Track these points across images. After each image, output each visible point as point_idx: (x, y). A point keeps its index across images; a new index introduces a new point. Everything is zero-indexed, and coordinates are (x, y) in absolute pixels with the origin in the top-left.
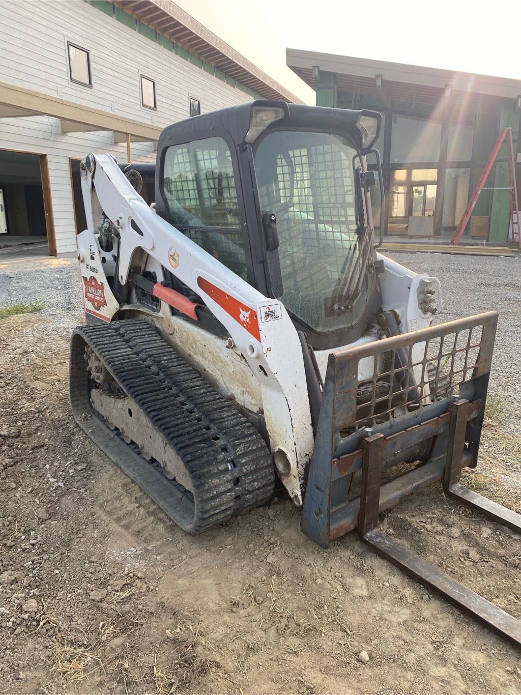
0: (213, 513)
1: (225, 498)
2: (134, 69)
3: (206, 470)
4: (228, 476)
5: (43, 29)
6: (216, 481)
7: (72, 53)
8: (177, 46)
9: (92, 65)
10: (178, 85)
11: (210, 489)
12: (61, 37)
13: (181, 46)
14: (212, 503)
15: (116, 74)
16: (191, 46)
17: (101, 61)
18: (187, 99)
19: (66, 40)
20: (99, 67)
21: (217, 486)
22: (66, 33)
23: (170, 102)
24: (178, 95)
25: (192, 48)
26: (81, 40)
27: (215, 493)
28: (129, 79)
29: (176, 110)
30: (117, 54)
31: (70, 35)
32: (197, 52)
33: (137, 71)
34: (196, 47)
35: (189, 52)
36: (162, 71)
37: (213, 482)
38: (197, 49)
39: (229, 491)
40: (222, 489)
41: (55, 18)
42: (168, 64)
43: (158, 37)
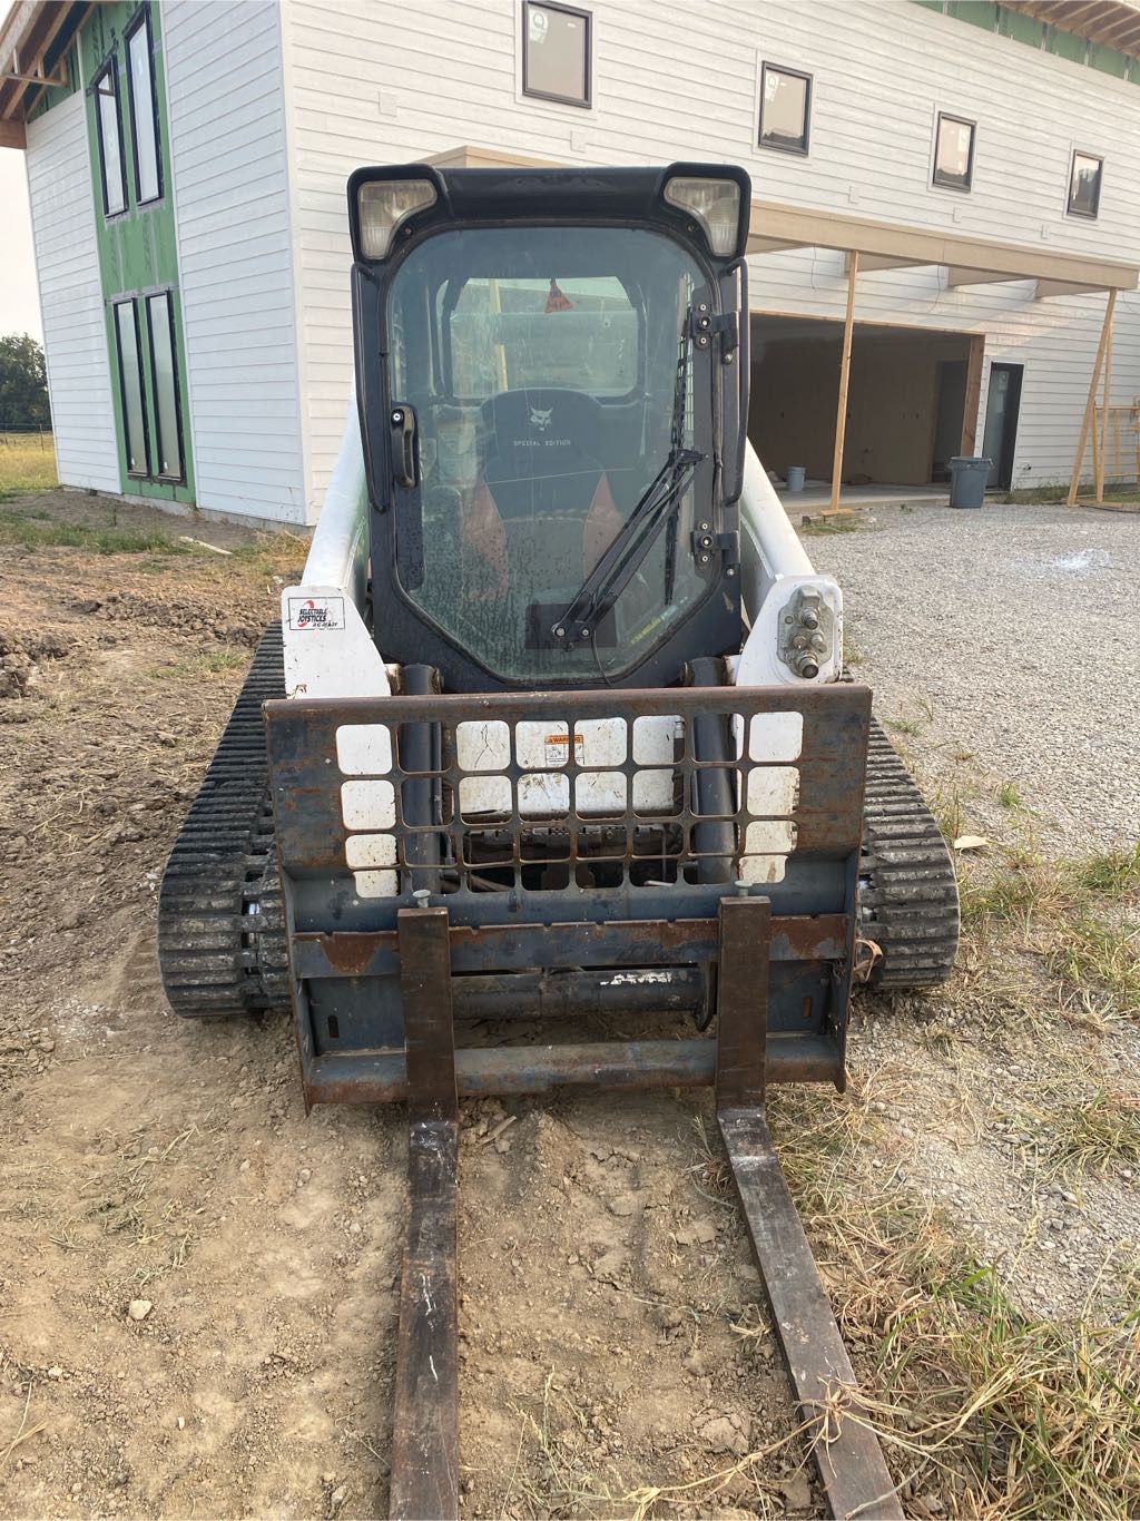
0: (185, 981)
1: (211, 962)
2: (923, 101)
3: (188, 899)
4: (225, 922)
5: (709, 44)
6: (196, 924)
7: (770, 86)
8: (1055, 33)
9: (815, 105)
10: (1043, 125)
11: (180, 935)
12: (748, 55)
13: (1068, 30)
14: (181, 962)
15: (872, 119)
16: (1097, 26)
17: (839, 95)
18: (1066, 158)
19: (760, 59)
20: (831, 109)
21: (199, 934)
22: (760, 44)
23: (1012, 169)
24: (1036, 149)
25: (1099, 29)
26: (796, 54)
27: (190, 945)
28: (904, 127)
29: (1025, 185)
30: (881, 74)
31: (774, 47)
32: (1115, 39)
33: (931, 104)
34: (1109, 27)
35: (1089, 42)
36: (999, 99)
37: (191, 924)
38: (1114, 32)
39: (221, 951)
40: (206, 942)
41: (741, 16)
42: (1021, 79)
43: (1001, 18)
